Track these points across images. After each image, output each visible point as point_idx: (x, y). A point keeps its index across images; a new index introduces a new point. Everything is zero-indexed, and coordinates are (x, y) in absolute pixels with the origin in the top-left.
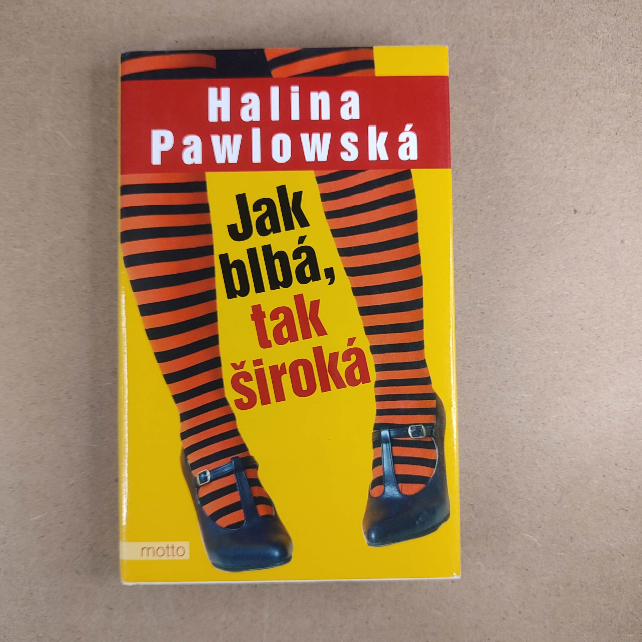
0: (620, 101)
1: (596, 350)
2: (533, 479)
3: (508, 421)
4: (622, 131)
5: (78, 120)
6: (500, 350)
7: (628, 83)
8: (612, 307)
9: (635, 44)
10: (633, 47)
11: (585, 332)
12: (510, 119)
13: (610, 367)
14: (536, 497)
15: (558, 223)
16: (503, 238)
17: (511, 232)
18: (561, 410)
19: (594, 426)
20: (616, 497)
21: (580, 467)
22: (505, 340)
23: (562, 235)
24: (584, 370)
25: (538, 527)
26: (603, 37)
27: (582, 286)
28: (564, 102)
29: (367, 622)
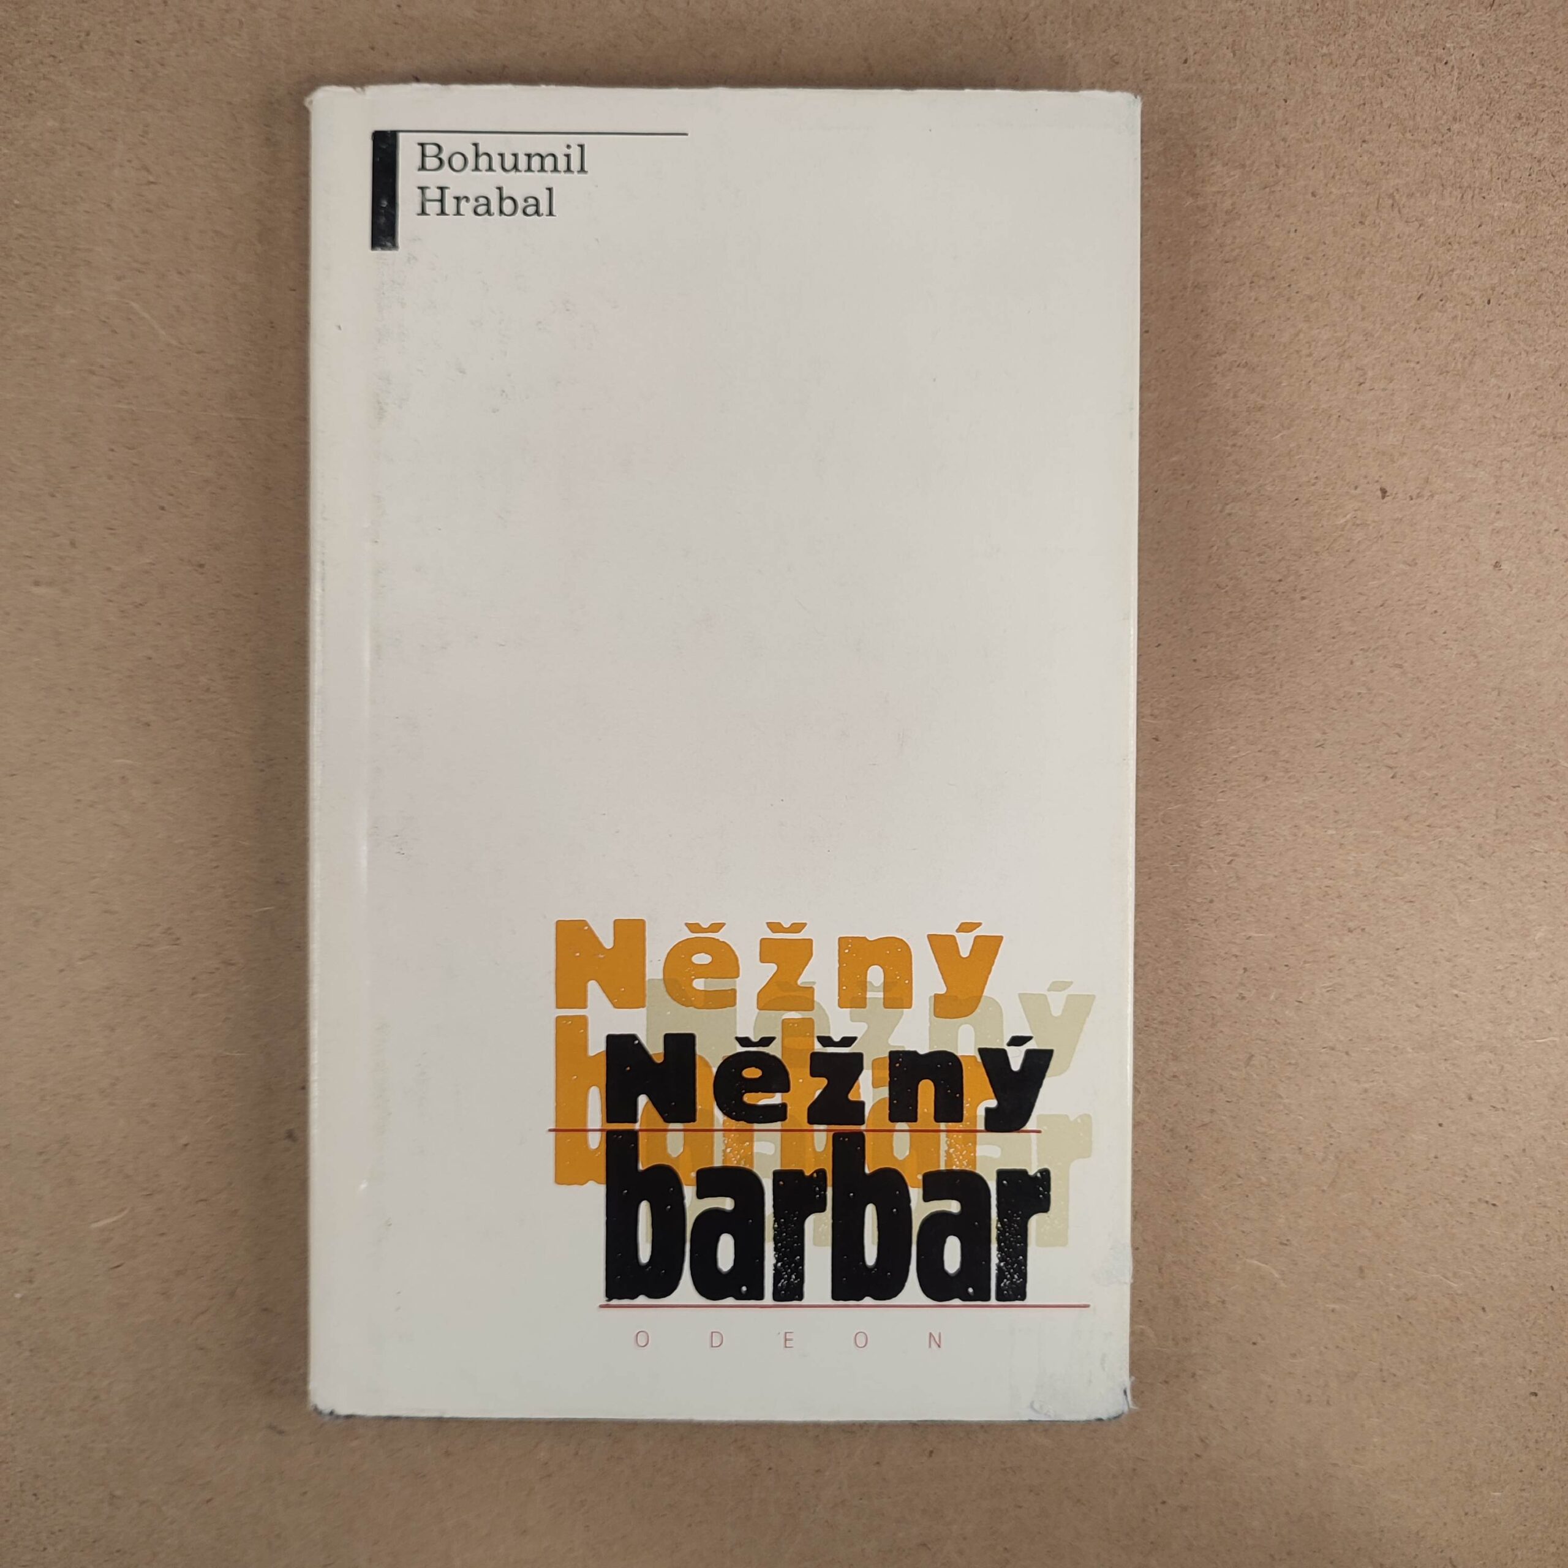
0: (1499, 218)
1: (1429, 826)
2: (1273, 1132)
3: (1214, 995)
4: (1502, 293)
5: (180, 273)
6: (1195, 828)
7: (1518, 175)
8: (1467, 724)
9: (1539, 78)
10: (1531, 86)
11: (1402, 782)
12: (1229, 265)
13: (1458, 867)
14: (1278, 1174)
15: (1342, 521)
16: (1210, 557)
17: (1227, 544)
18: (1340, 969)
19: (1417, 1006)
20: (1467, 1174)
21: (1385, 1103)
22: (1211, 803)
23: (1349, 551)
24: (1397, 875)
25: (1282, 1244)
26: (1461, 59)
27: (1397, 671)
28: (1361, 223)
29: (878, 1463)
